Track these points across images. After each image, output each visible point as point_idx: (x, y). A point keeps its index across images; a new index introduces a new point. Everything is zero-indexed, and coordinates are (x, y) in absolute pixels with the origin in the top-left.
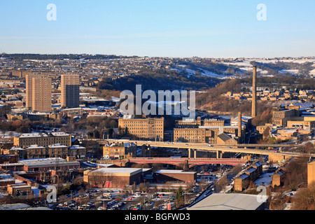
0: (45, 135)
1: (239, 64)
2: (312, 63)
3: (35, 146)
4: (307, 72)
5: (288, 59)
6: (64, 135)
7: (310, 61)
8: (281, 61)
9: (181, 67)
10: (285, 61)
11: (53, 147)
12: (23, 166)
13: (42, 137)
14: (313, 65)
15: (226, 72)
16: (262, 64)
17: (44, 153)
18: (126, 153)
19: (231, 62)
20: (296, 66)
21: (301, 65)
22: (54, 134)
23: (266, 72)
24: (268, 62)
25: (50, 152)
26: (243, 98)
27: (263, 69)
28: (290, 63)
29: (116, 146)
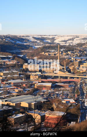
0: (11, 72)
1: (28, 38)
2: (55, 38)
3: (9, 76)
4: (53, 41)
5: (45, 36)
6: (16, 72)
7: (54, 37)
8: (43, 37)
9: (8, 40)
10: (44, 37)
11: (15, 76)
12: (11, 83)
13: (10, 72)
14: (55, 39)
15: (24, 41)
16: (36, 38)
17: (12, 78)
18: (39, 78)
19: (25, 37)
20: (49, 39)
21: (50, 38)
22: (13, 71)
23: (39, 41)
24: (38, 37)
25: (14, 78)
26: (49, 55)
27: (38, 40)
28: (46, 38)
29: (35, 75)
